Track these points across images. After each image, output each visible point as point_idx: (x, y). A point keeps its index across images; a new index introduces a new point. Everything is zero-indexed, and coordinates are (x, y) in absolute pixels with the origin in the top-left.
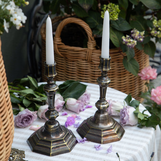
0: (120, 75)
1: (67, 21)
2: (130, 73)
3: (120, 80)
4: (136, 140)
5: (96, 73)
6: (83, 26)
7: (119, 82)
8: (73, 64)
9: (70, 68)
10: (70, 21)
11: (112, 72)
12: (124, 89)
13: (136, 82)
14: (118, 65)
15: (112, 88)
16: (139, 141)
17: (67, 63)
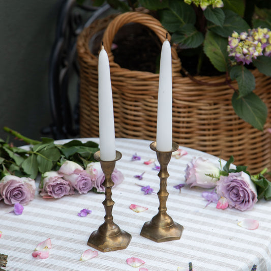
0: (231, 130)
1: (124, 19)
2: (252, 128)
3: (231, 141)
5: (181, 125)
6: (155, 28)
7: (229, 144)
8: (135, 106)
9: (131, 115)
10: (129, 19)
11: (215, 124)
12: (240, 160)
13: (266, 147)
14: (228, 110)
15: (216, 156)
17: (124, 104)
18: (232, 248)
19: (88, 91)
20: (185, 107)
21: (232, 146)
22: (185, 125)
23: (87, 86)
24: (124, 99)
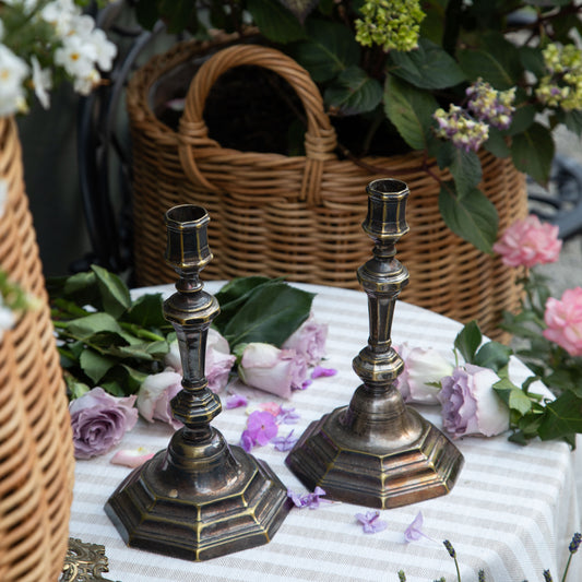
0: (427, 251)
2: (464, 243)
3: (428, 271)
4: (506, 490)
5: (338, 247)
7: (424, 276)
8: (252, 216)
9: (243, 233)
12: (443, 304)
13: (484, 276)
14: (420, 215)
16: (517, 492)
17: (231, 213)
18: (495, 488)
19: (155, 191)
20: (345, 216)
21: (428, 280)
22: (346, 247)
23: (154, 182)
24: (230, 205)
